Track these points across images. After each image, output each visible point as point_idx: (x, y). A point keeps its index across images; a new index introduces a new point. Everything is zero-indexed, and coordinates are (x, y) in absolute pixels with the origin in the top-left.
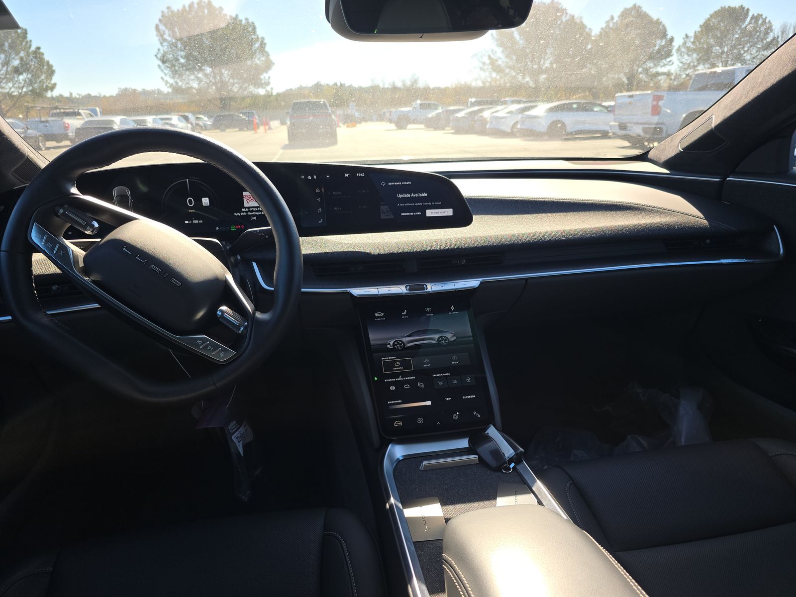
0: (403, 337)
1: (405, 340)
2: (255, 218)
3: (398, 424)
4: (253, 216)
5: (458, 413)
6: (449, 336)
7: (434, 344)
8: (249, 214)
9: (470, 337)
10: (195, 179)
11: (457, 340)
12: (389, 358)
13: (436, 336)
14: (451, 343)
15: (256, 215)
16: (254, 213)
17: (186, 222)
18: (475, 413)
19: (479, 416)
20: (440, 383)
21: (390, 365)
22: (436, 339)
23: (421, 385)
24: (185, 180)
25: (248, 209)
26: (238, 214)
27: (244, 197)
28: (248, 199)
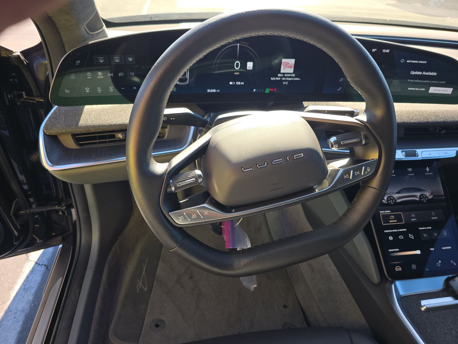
0: (394, 193)
1: (396, 196)
2: (287, 83)
3: (398, 269)
4: (286, 81)
5: (440, 261)
6: (427, 194)
7: (417, 201)
8: (283, 79)
9: (442, 196)
10: (245, 44)
11: (434, 198)
12: (386, 212)
13: (418, 194)
14: (429, 201)
15: (288, 80)
16: (288, 79)
17: (231, 83)
18: (452, 261)
19: (455, 264)
20: (425, 235)
21: (387, 218)
22: (418, 196)
23: (411, 236)
24: (237, 44)
25: (283, 75)
26: (274, 79)
27: (282, 63)
28: (285, 66)
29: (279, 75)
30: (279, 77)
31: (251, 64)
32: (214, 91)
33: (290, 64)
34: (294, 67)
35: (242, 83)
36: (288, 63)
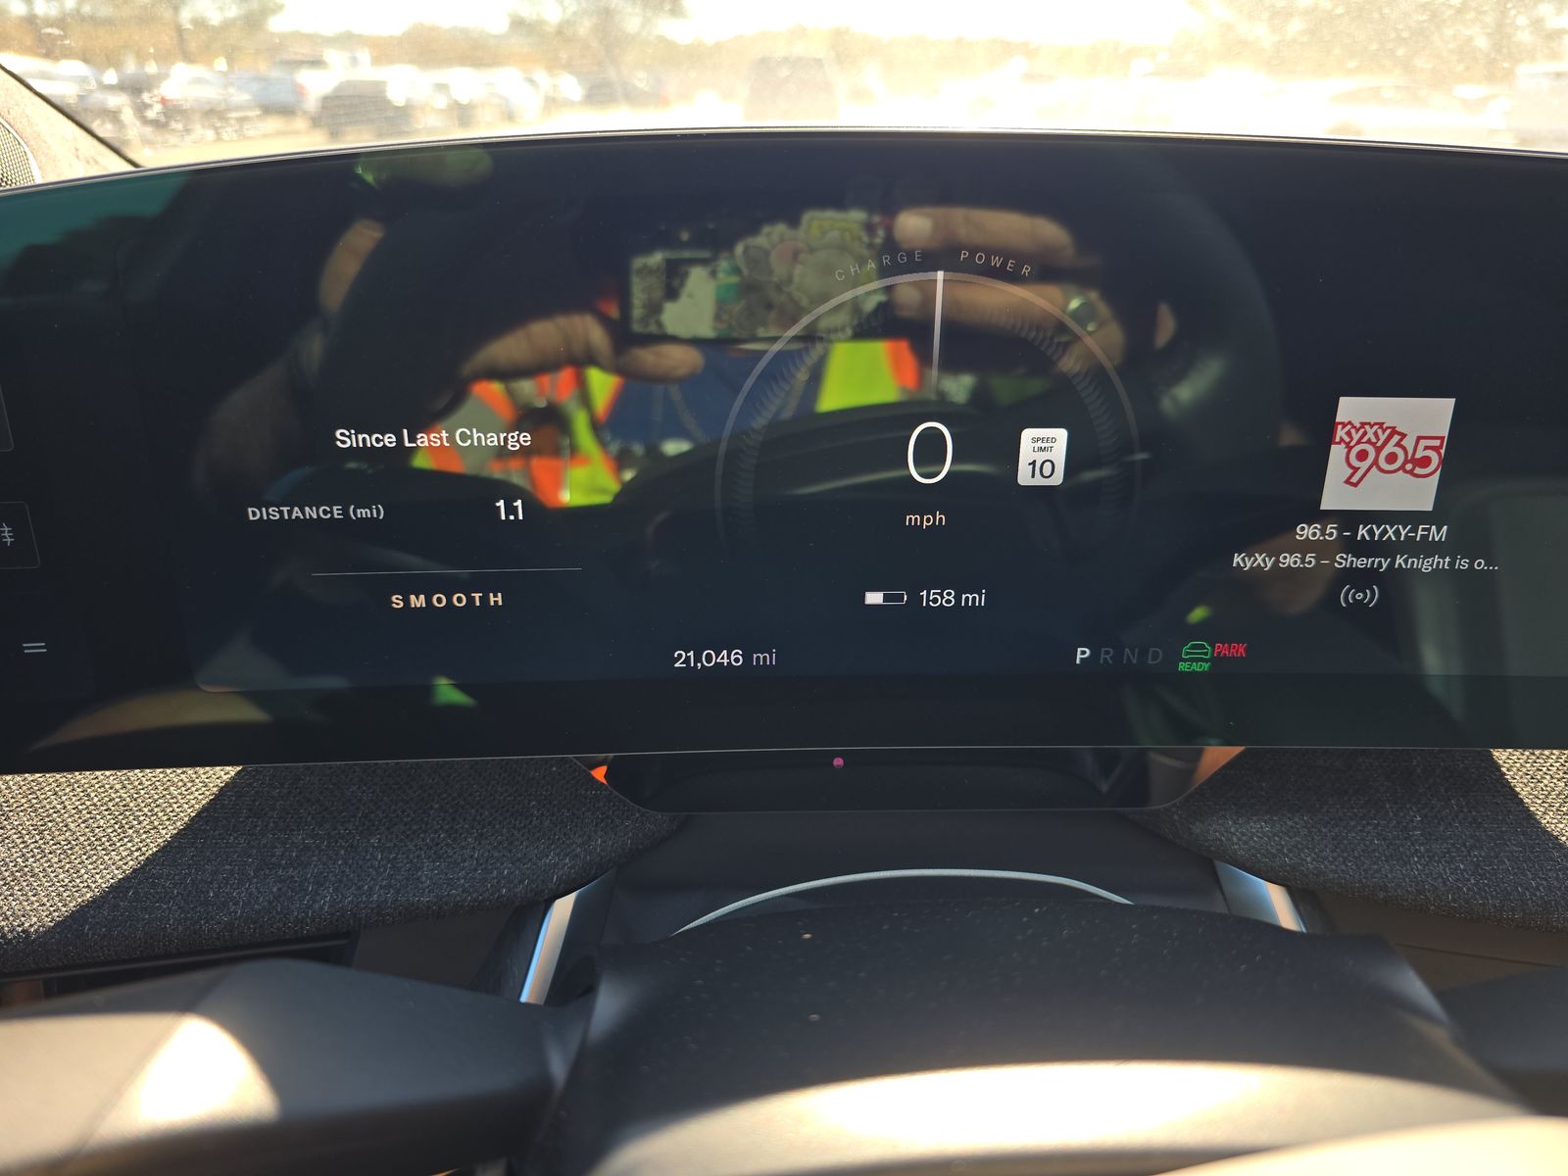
2: (1371, 596)
4: (1364, 578)
8: (1343, 561)
16: (1381, 561)
24: (929, 275)
25: (1340, 530)
26: (1262, 560)
27: (1340, 433)
28: (1362, 456)
29: (1307, 532)
30: (1306, 547)
31: (1054, 441)
32: (733, 658)
33: (1409, 443)
34: (1445, 463)
35: (976, 599)
36: (1394, 431)
